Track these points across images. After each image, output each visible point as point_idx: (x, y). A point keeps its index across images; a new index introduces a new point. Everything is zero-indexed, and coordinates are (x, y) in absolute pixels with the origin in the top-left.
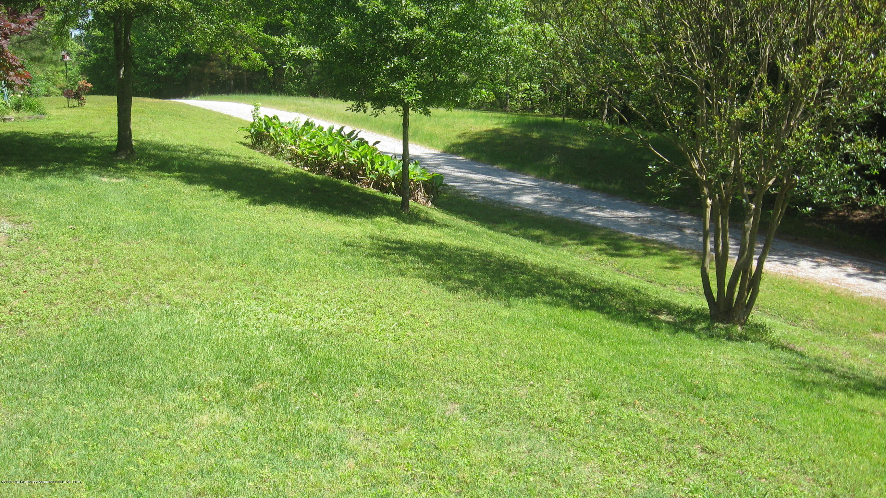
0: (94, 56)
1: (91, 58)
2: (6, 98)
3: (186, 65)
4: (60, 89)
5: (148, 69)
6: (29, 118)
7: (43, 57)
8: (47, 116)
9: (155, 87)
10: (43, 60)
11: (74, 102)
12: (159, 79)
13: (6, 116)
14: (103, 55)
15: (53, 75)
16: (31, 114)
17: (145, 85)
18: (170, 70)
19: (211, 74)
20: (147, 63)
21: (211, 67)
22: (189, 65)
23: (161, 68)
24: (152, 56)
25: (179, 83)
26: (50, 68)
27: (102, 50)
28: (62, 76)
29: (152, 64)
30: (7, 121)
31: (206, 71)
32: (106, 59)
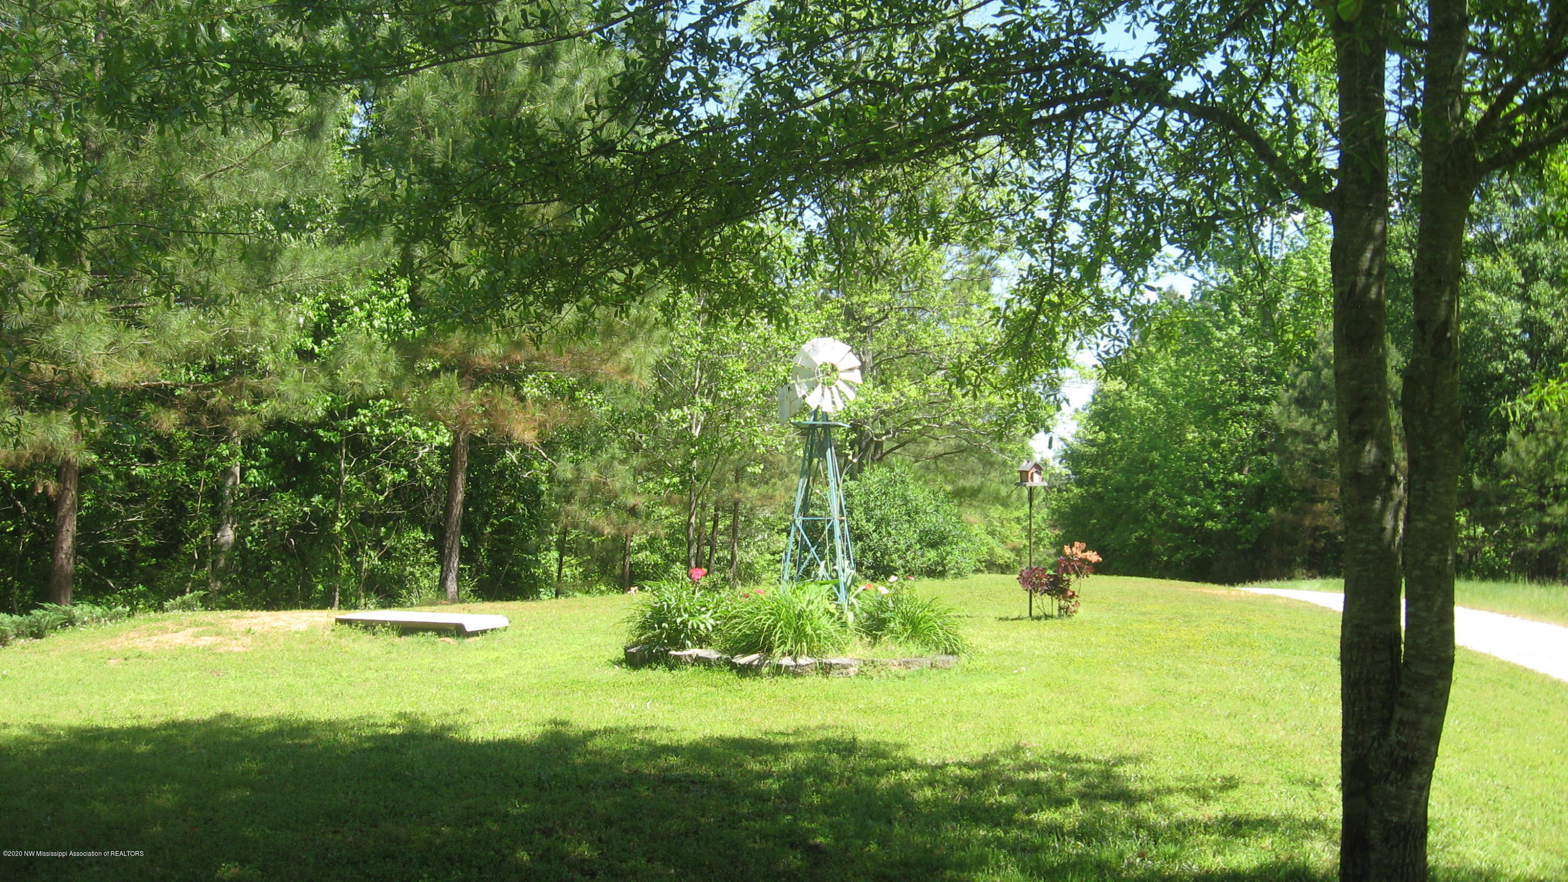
0: (1076, 490)
1: (1071, 495)
2: (842, 595)
3: (1265, 510)
4: (1012, 550)
5: (1183, 517)
6: (907, 664)
7: (979, 490)
8: (964, 657)
9: (1198, 554)
10: (980, 496)
11: (1046, 603)
12: (1206, 537)
13: (833, 658)
14: (1093, 489)
15: (1003, 526)
16: (914, 648)
17: (1177, 549)
18: (1229, 521)
19: (1317, 528)
20: (1181, 504)
21: (1317, 515)
22: (1272, 511)
23: (1212, 515)
24: (1193, 491)
25: (1248, 546)
26: (996, 512)
27: (1092, 480)
28: (1017, 528)
29: (1193, 507)
30: (834, 672)
31: (1307, 522)
32: (1098, 497)
